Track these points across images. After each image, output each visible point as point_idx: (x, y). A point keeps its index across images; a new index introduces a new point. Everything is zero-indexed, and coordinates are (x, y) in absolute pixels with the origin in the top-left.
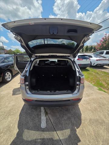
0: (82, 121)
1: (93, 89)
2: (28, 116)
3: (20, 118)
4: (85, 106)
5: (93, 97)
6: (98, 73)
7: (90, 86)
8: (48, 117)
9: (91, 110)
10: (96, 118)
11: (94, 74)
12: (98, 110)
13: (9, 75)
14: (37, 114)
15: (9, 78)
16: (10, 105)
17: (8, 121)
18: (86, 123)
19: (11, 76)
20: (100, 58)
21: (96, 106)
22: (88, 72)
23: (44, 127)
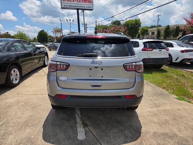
0: (141, 134)
1: (167, 98)
2: (57, 127)
3: (44, 130)
4: (148, 118)
5: (165, 108)
6: (183, 76)
7: (162, 94)
8: (88, 129)
9: (158, 123)
10: (164, 131)
11: (175, 77)
12: (170, 123)
13: (17, 75)
14: (70, 126)
15: (16, 79)
16: (24, 115)
17: (26, 132)
18: (148, 136)
19: (18, 76)
20: (188, 47)
21: (167, 118)
22: (164, 74)
23: (83, 139)
